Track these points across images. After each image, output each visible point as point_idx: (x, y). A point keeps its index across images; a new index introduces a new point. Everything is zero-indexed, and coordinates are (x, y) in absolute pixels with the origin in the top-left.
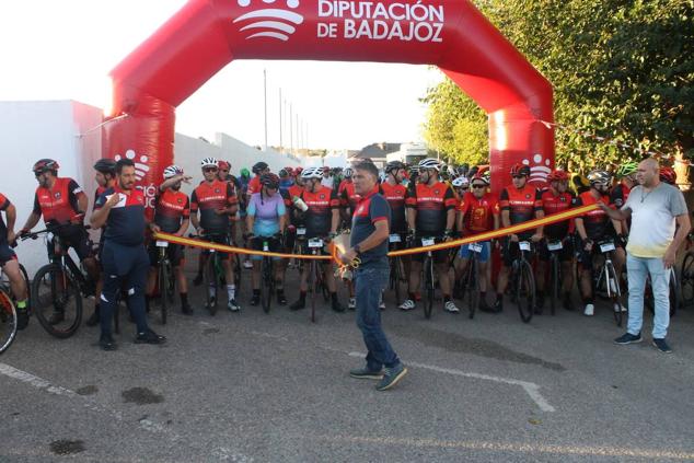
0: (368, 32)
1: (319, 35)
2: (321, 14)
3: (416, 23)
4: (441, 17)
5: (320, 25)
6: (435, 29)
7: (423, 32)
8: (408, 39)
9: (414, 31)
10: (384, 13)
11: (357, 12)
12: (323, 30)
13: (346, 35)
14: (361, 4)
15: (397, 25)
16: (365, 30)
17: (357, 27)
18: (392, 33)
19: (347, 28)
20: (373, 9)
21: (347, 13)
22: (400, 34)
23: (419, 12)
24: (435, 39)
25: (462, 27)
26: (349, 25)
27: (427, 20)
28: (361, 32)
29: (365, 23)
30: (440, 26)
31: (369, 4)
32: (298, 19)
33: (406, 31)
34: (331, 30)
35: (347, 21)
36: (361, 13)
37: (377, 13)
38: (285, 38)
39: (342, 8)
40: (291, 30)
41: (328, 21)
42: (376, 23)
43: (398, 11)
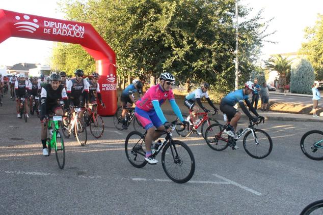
0: (61, 33)
1: (44, 32)
2: (45, 26)
3: (76, 31)
4: (83, 30)
5: (45, 29)
6: (81, 34)
7: (78, 34)
8: (73, 36)
9: (75, 34)
10: (66, 27)
11: (57, 26)
12: (46, 31)
13: (53, 33)
14: (58, 24)
15: (70, 31)
16: (59, 32)
17: (57, 31)
18: (68, 34)
19: (54, 31)
20: (62, 25)
21: (54, 26)
22: (71, 35)
23: (77, 28)
24: (81, 37)
25: (90, 33)
26: (54, 30)
27: (79, 31)
28: (58, 33)
29: (60, 30)
30: (83, 33)
31: (61, 24)
32: (38, 26)
33: (72, 34)
34: (48, 31)
35: (54, 29)
36: (58, 27)
37: (63, 27)
38: (32, 32)
39: (52, 24)
40: (35, 30)
41: (47, 28)
42: (63, 30)
43: (71, 27)
